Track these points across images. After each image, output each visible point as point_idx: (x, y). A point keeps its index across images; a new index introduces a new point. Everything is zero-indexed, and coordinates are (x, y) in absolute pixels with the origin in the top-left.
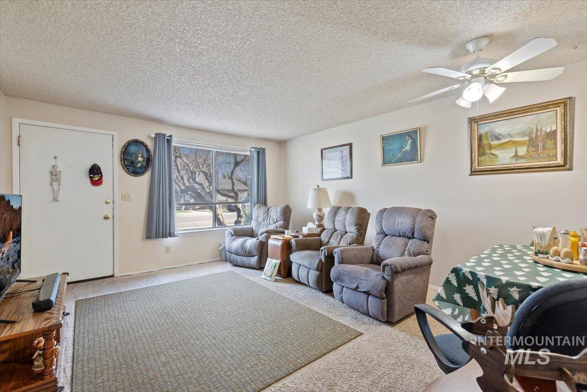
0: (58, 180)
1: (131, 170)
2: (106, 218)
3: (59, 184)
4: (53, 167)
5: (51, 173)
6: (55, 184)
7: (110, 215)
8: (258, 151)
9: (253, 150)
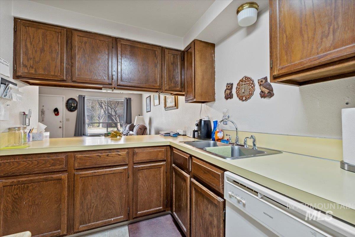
0: (44, 114)
1: (69, 110)
2: (60, 128)
3: (44, 115)
4: (42, 109)
5: (42, 111)
6: (43, 115)
7: (62, 127)
8: (127, 100)
9: (125, 99)
